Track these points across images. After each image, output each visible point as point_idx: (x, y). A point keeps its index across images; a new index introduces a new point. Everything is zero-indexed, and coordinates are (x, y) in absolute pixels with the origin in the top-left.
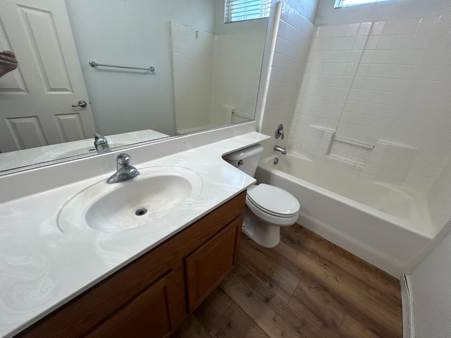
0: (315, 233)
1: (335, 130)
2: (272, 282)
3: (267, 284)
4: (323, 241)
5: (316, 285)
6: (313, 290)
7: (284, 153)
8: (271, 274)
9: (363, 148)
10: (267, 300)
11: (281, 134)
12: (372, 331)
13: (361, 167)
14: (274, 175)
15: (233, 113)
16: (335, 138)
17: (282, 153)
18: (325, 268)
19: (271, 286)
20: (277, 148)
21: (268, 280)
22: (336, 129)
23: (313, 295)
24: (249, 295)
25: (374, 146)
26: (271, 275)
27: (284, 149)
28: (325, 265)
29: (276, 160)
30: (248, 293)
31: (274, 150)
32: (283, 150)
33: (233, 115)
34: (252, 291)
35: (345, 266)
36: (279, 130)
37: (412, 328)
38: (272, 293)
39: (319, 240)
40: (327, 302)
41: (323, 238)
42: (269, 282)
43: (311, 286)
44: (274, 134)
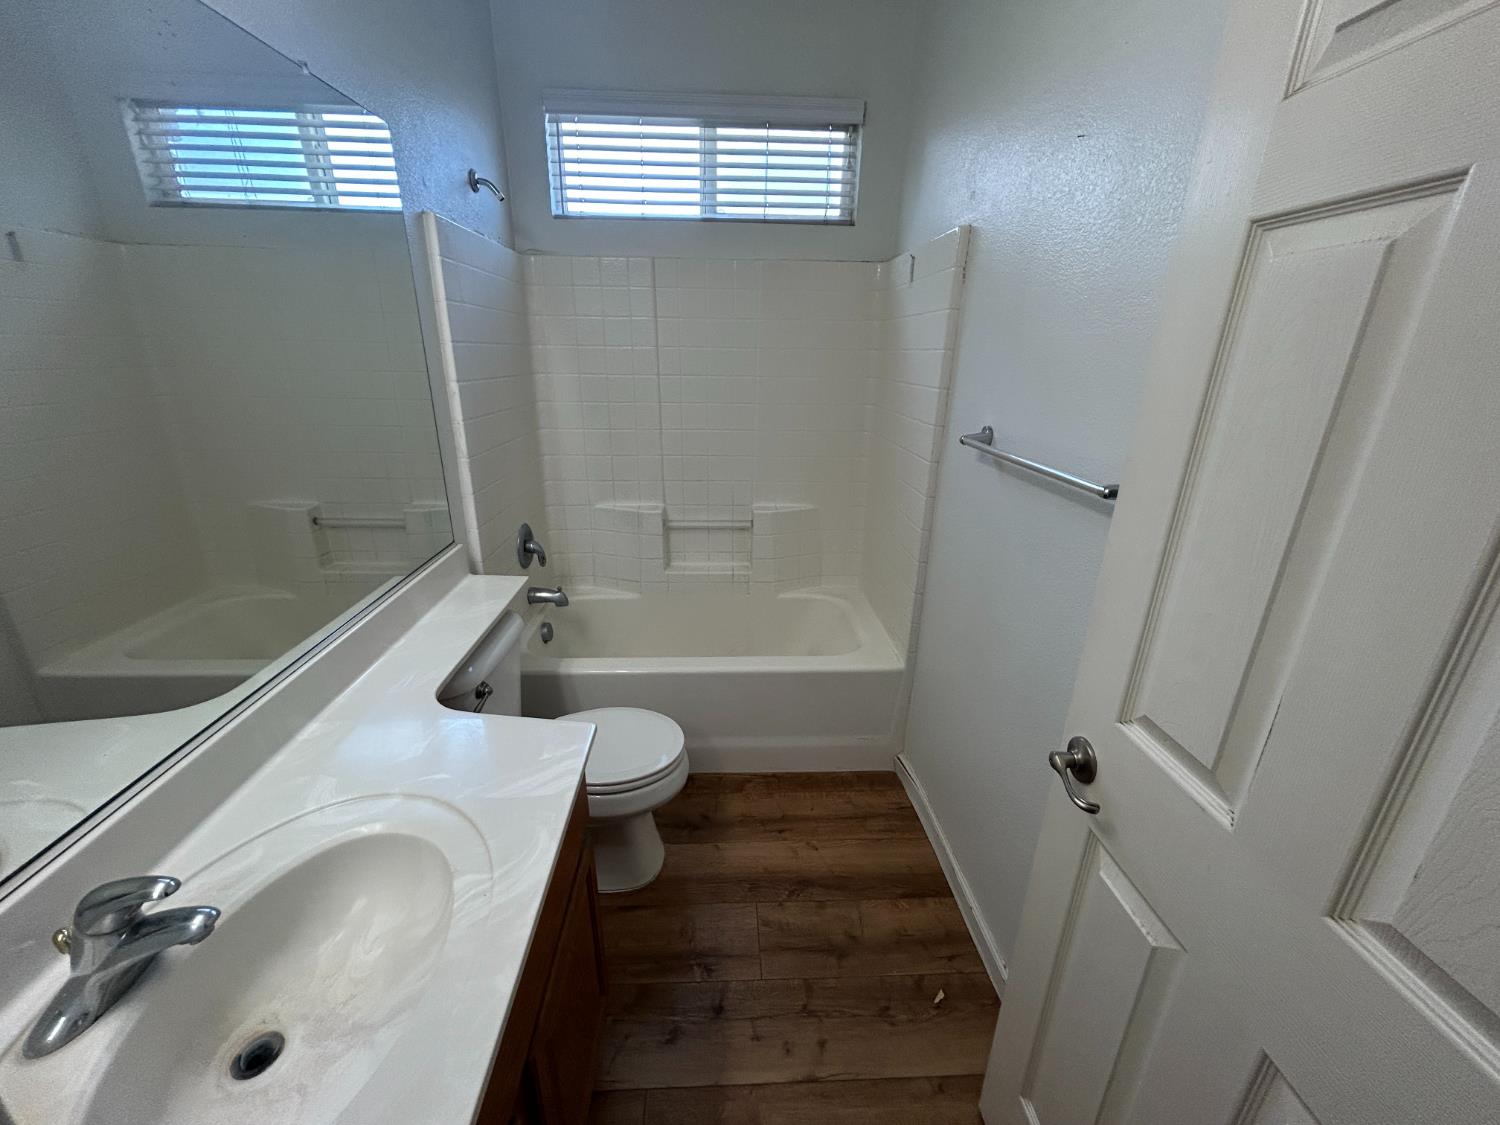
0: (725, 774)
1: (661, 505)
2: (706, 960)
3: (697, 974)
4: (749, 781)
5: (786, 889)
6: (789, 904)
7: (562, 602)
8: (690, 941)
9: (732, 529)
10: (719, 1010)
11: (532, 552)
12: (905, 896)
13: (746, 573)
14: (570, 677)
15: (315, 521)
16: (671, 524)
17: (557, 605)
18: (785, 839)
19: (708, 970)
20: (539, 595)
21: (693, 962)
22: (664, 501)
23: (794, 914)
24: (673, 1037)
25: (752, 521)
26: (693, 943)
27: (559, 590)
28: (780, 832)
29: (545, 630)
30: (668, 1037)
31: (530, 603)
32: (557, 594)
33: (316, 527)
34: (674, 1021)
35: (812, 809)
36: (525, 542)
37: (945, 842)
38: (720, 984)
39: (741, 784)
40: (821, 905)
41: (745, 774)
42: (699, 965)
43: (780, 899)
44: (515, 558)
